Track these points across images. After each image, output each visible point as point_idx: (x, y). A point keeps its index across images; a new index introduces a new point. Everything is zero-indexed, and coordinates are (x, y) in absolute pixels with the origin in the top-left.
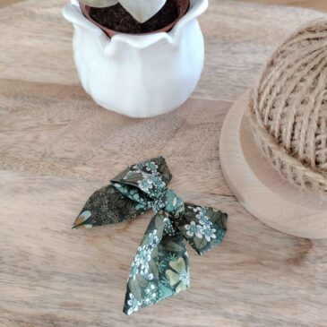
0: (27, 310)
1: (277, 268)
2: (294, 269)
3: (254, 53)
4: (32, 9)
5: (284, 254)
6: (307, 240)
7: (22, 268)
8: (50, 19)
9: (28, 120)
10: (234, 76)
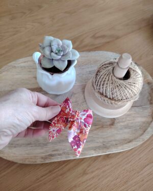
0: (43, 155)
1: (107, 127)
2: (112, 126)
3: (88, 68)
4: (15, 65)
5: (108, 123)
6: (114, 118)
8: (22, 67)
10: (84, 76)
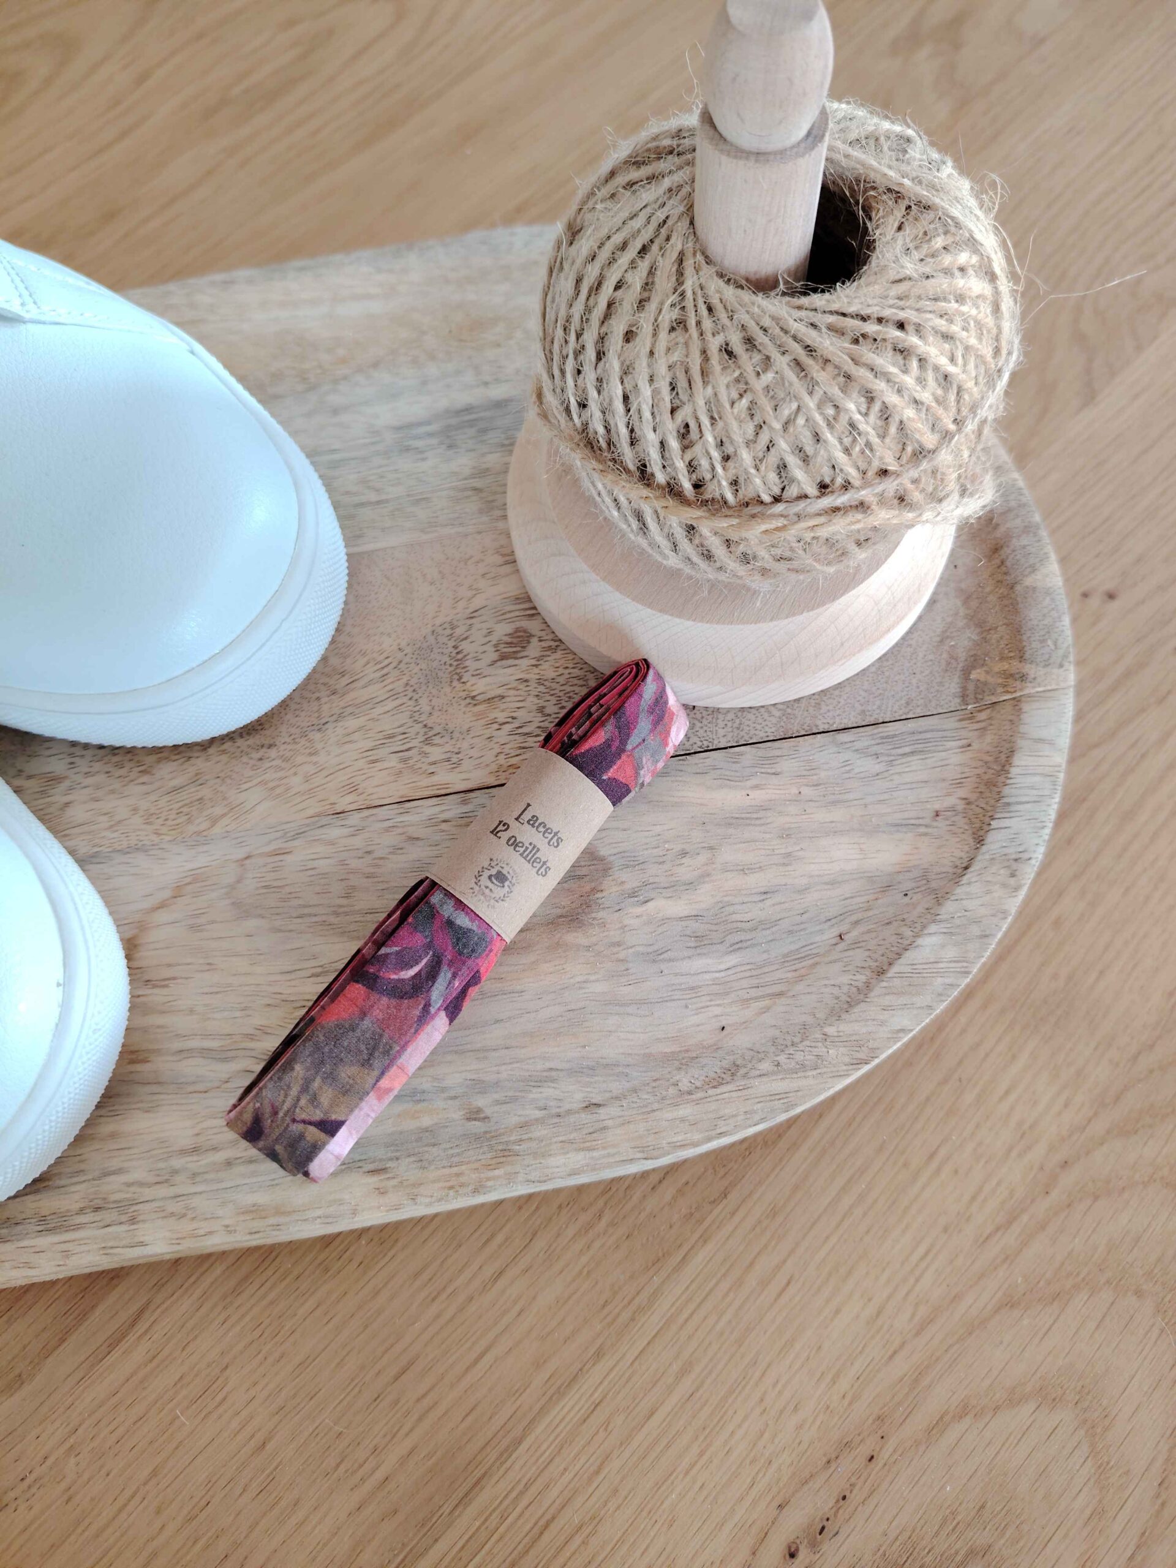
2: (572, 937)
3: (393, 395)
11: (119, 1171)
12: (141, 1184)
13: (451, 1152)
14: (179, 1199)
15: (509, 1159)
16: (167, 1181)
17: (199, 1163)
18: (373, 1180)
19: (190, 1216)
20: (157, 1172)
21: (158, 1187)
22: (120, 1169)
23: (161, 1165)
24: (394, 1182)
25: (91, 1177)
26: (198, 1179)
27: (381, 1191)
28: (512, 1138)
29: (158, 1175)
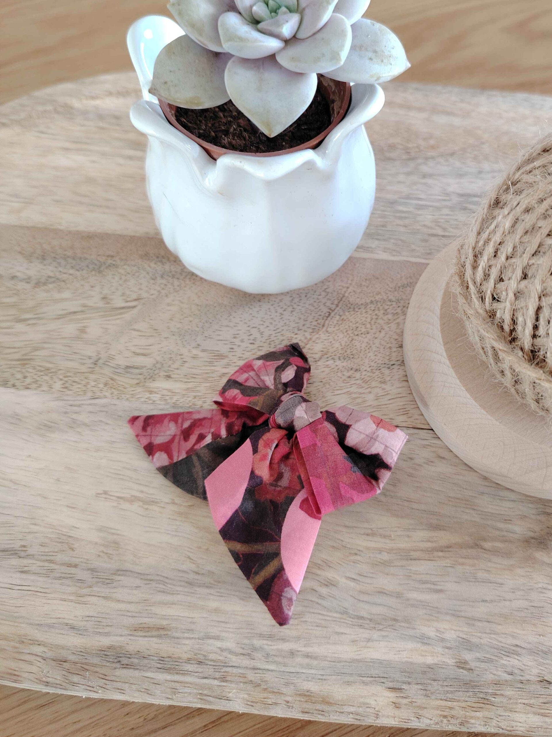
3: (460, 175)
5: (520, 529)
7: (63, 564)
9: (66, 299)
10: (427, 217)
11: (217, 638)
12: (231, 652)
13: (446, 689)
14: (256, 672)
15: (487, 706)
16: (249, 655)
17: (273, 647)
18: (392, 696)
19: (262, 687)
20: (243, 646)
21: (242, 657)
22: (218, 636)
23: (246, 641)
24: (405, 701)
25: (197, 637)
26: (271, 660)
27: (397, 706)
28: (490, 691)
29: (243, 649)
